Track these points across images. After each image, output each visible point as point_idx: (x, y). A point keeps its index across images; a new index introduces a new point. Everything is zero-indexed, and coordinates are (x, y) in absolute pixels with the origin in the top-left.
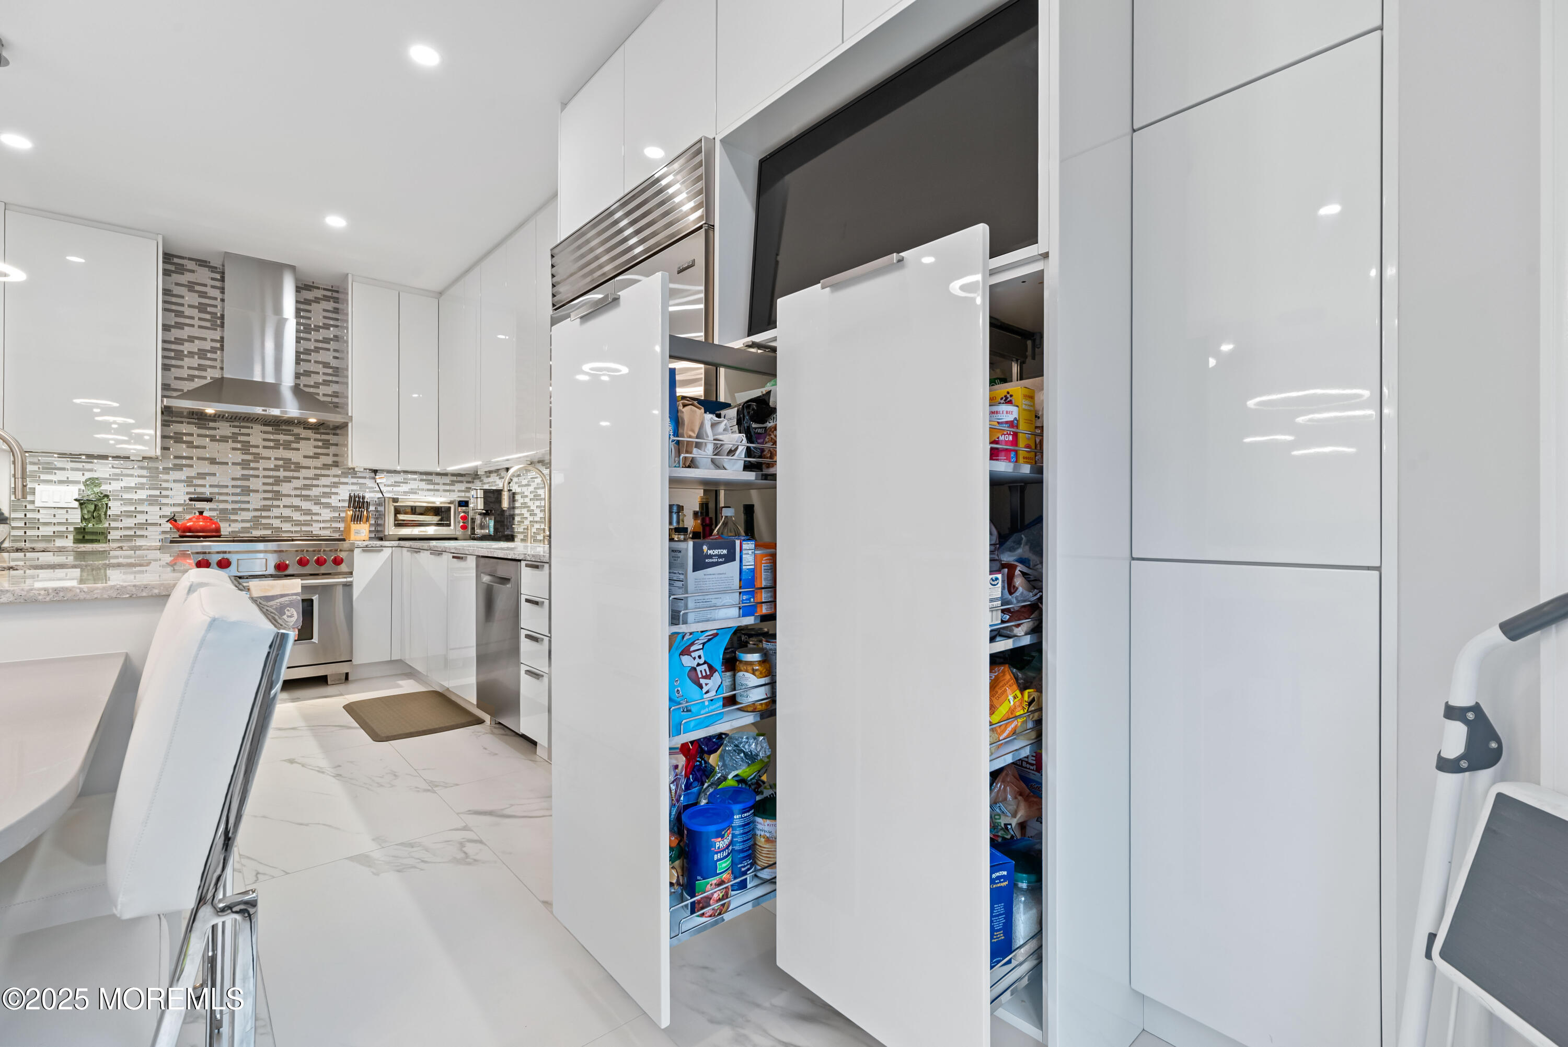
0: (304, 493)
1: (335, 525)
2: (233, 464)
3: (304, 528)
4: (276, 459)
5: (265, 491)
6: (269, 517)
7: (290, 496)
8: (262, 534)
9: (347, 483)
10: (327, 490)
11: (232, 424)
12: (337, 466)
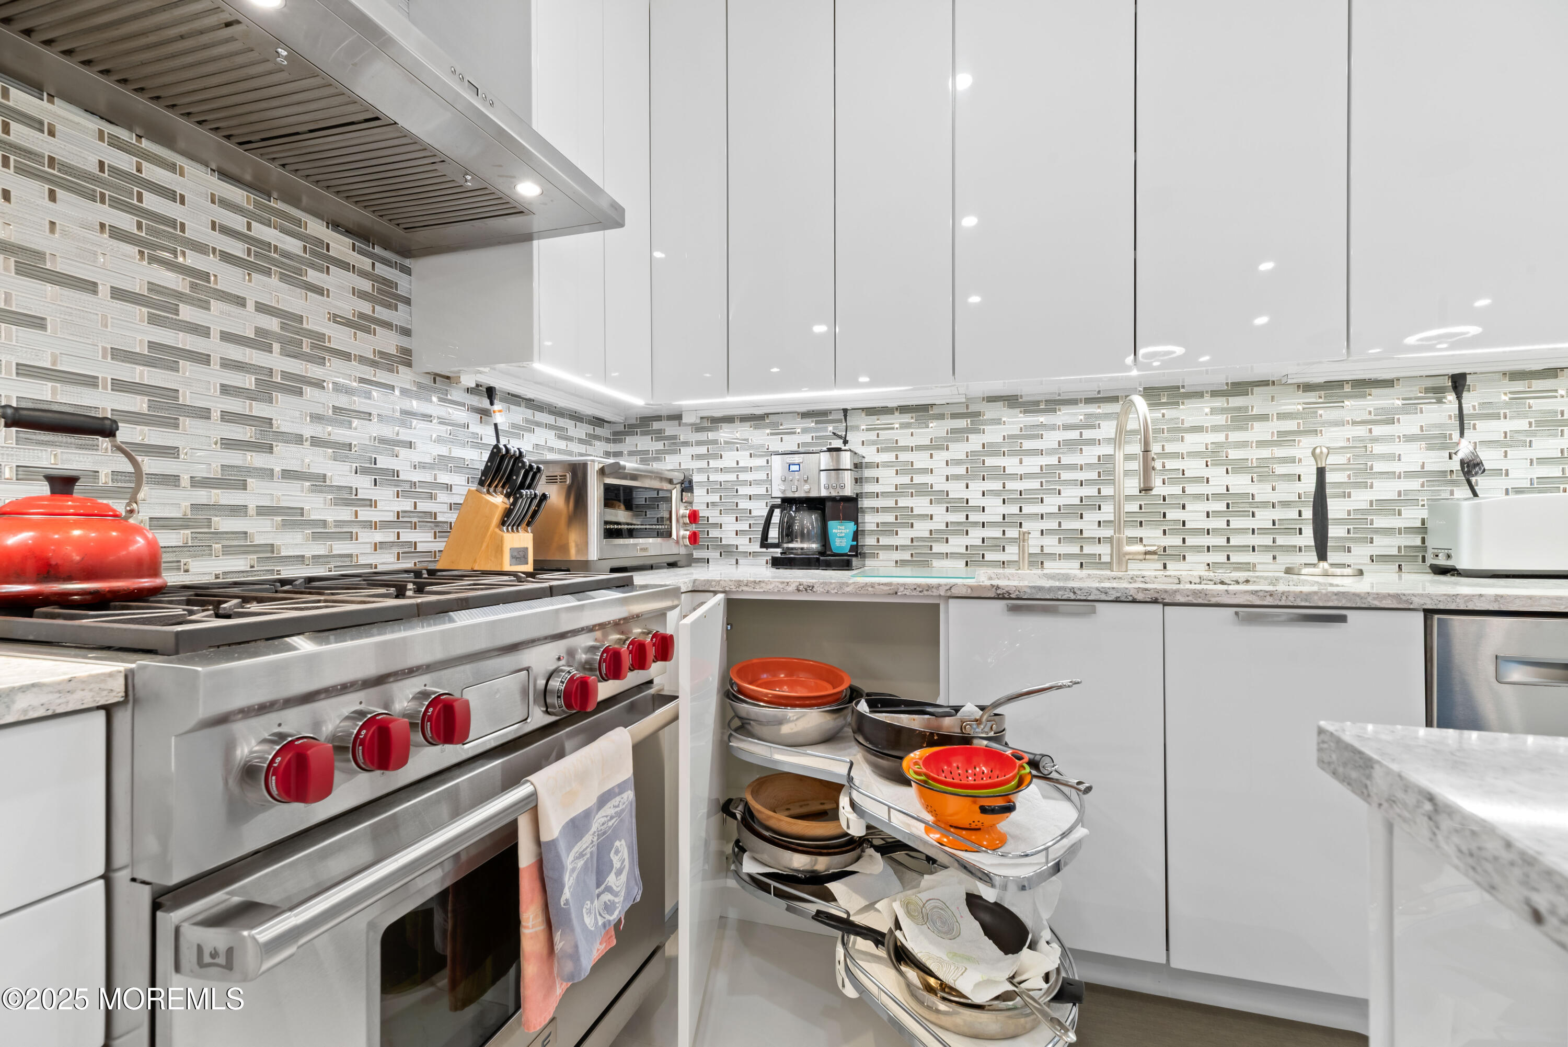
0: (339, 434)
1: (408, 536)
2: (118, 294)
3: (340, 548)
4: (261, 308)
5: (227, 417)
6: (238, 511)
7: (299, 439)
8: (219, 570)
9: (427, 418)
10: (388, 431)
11: (108, 129)
12: (409, 364)
